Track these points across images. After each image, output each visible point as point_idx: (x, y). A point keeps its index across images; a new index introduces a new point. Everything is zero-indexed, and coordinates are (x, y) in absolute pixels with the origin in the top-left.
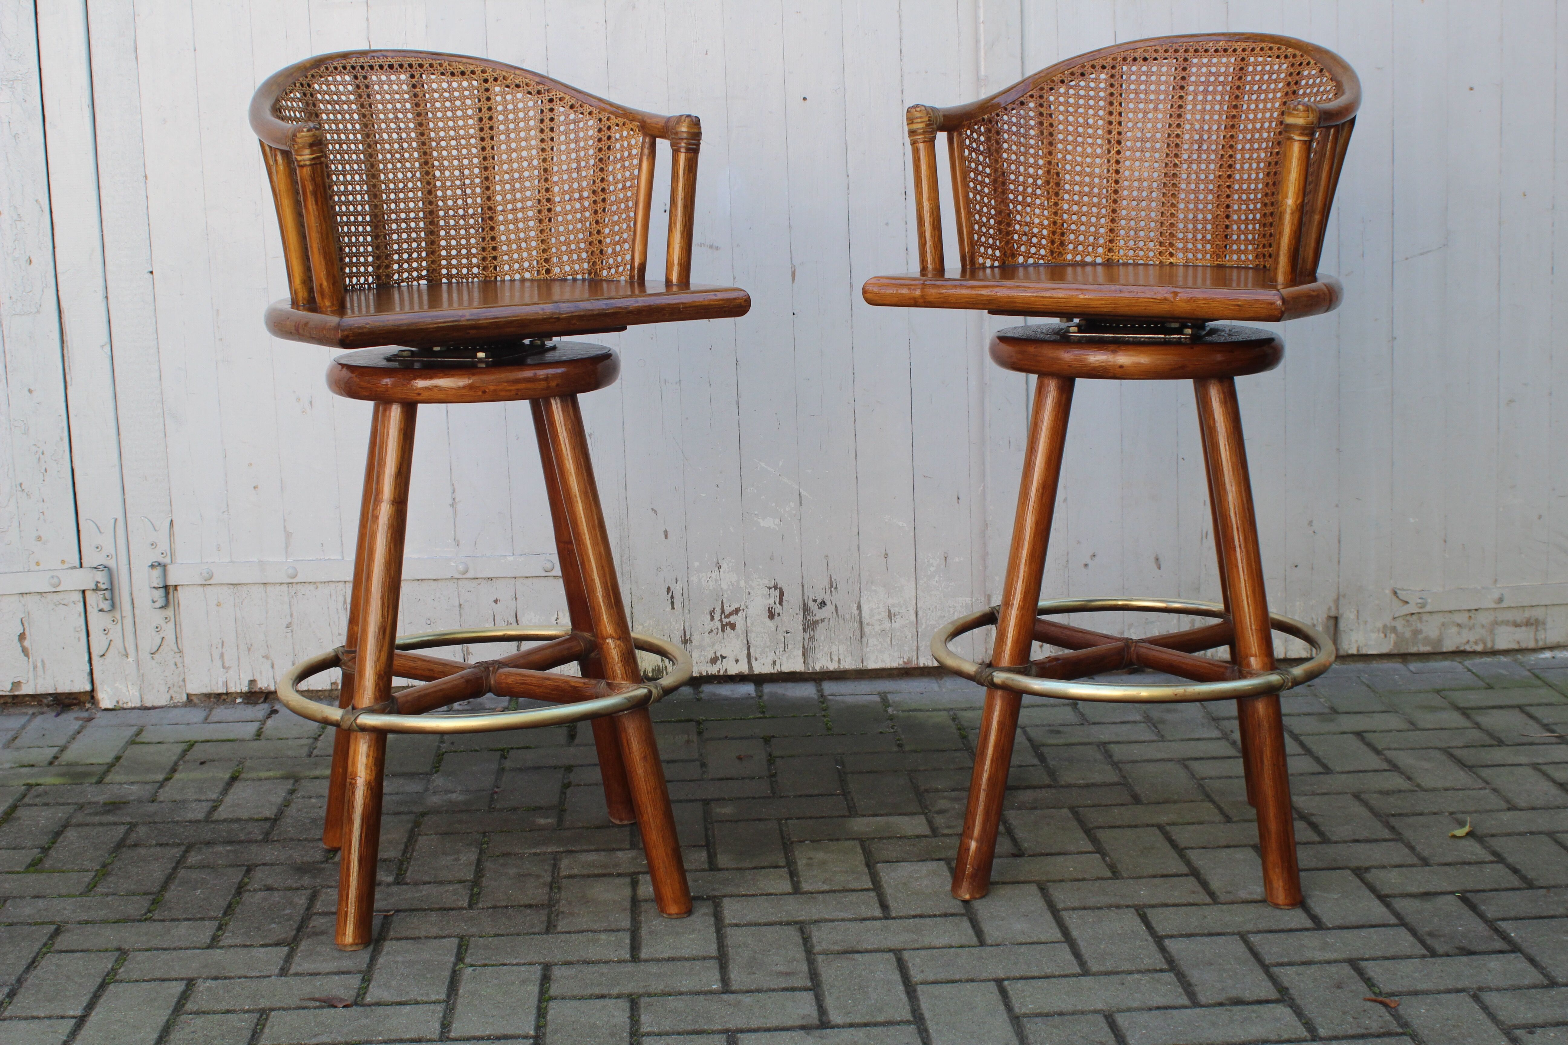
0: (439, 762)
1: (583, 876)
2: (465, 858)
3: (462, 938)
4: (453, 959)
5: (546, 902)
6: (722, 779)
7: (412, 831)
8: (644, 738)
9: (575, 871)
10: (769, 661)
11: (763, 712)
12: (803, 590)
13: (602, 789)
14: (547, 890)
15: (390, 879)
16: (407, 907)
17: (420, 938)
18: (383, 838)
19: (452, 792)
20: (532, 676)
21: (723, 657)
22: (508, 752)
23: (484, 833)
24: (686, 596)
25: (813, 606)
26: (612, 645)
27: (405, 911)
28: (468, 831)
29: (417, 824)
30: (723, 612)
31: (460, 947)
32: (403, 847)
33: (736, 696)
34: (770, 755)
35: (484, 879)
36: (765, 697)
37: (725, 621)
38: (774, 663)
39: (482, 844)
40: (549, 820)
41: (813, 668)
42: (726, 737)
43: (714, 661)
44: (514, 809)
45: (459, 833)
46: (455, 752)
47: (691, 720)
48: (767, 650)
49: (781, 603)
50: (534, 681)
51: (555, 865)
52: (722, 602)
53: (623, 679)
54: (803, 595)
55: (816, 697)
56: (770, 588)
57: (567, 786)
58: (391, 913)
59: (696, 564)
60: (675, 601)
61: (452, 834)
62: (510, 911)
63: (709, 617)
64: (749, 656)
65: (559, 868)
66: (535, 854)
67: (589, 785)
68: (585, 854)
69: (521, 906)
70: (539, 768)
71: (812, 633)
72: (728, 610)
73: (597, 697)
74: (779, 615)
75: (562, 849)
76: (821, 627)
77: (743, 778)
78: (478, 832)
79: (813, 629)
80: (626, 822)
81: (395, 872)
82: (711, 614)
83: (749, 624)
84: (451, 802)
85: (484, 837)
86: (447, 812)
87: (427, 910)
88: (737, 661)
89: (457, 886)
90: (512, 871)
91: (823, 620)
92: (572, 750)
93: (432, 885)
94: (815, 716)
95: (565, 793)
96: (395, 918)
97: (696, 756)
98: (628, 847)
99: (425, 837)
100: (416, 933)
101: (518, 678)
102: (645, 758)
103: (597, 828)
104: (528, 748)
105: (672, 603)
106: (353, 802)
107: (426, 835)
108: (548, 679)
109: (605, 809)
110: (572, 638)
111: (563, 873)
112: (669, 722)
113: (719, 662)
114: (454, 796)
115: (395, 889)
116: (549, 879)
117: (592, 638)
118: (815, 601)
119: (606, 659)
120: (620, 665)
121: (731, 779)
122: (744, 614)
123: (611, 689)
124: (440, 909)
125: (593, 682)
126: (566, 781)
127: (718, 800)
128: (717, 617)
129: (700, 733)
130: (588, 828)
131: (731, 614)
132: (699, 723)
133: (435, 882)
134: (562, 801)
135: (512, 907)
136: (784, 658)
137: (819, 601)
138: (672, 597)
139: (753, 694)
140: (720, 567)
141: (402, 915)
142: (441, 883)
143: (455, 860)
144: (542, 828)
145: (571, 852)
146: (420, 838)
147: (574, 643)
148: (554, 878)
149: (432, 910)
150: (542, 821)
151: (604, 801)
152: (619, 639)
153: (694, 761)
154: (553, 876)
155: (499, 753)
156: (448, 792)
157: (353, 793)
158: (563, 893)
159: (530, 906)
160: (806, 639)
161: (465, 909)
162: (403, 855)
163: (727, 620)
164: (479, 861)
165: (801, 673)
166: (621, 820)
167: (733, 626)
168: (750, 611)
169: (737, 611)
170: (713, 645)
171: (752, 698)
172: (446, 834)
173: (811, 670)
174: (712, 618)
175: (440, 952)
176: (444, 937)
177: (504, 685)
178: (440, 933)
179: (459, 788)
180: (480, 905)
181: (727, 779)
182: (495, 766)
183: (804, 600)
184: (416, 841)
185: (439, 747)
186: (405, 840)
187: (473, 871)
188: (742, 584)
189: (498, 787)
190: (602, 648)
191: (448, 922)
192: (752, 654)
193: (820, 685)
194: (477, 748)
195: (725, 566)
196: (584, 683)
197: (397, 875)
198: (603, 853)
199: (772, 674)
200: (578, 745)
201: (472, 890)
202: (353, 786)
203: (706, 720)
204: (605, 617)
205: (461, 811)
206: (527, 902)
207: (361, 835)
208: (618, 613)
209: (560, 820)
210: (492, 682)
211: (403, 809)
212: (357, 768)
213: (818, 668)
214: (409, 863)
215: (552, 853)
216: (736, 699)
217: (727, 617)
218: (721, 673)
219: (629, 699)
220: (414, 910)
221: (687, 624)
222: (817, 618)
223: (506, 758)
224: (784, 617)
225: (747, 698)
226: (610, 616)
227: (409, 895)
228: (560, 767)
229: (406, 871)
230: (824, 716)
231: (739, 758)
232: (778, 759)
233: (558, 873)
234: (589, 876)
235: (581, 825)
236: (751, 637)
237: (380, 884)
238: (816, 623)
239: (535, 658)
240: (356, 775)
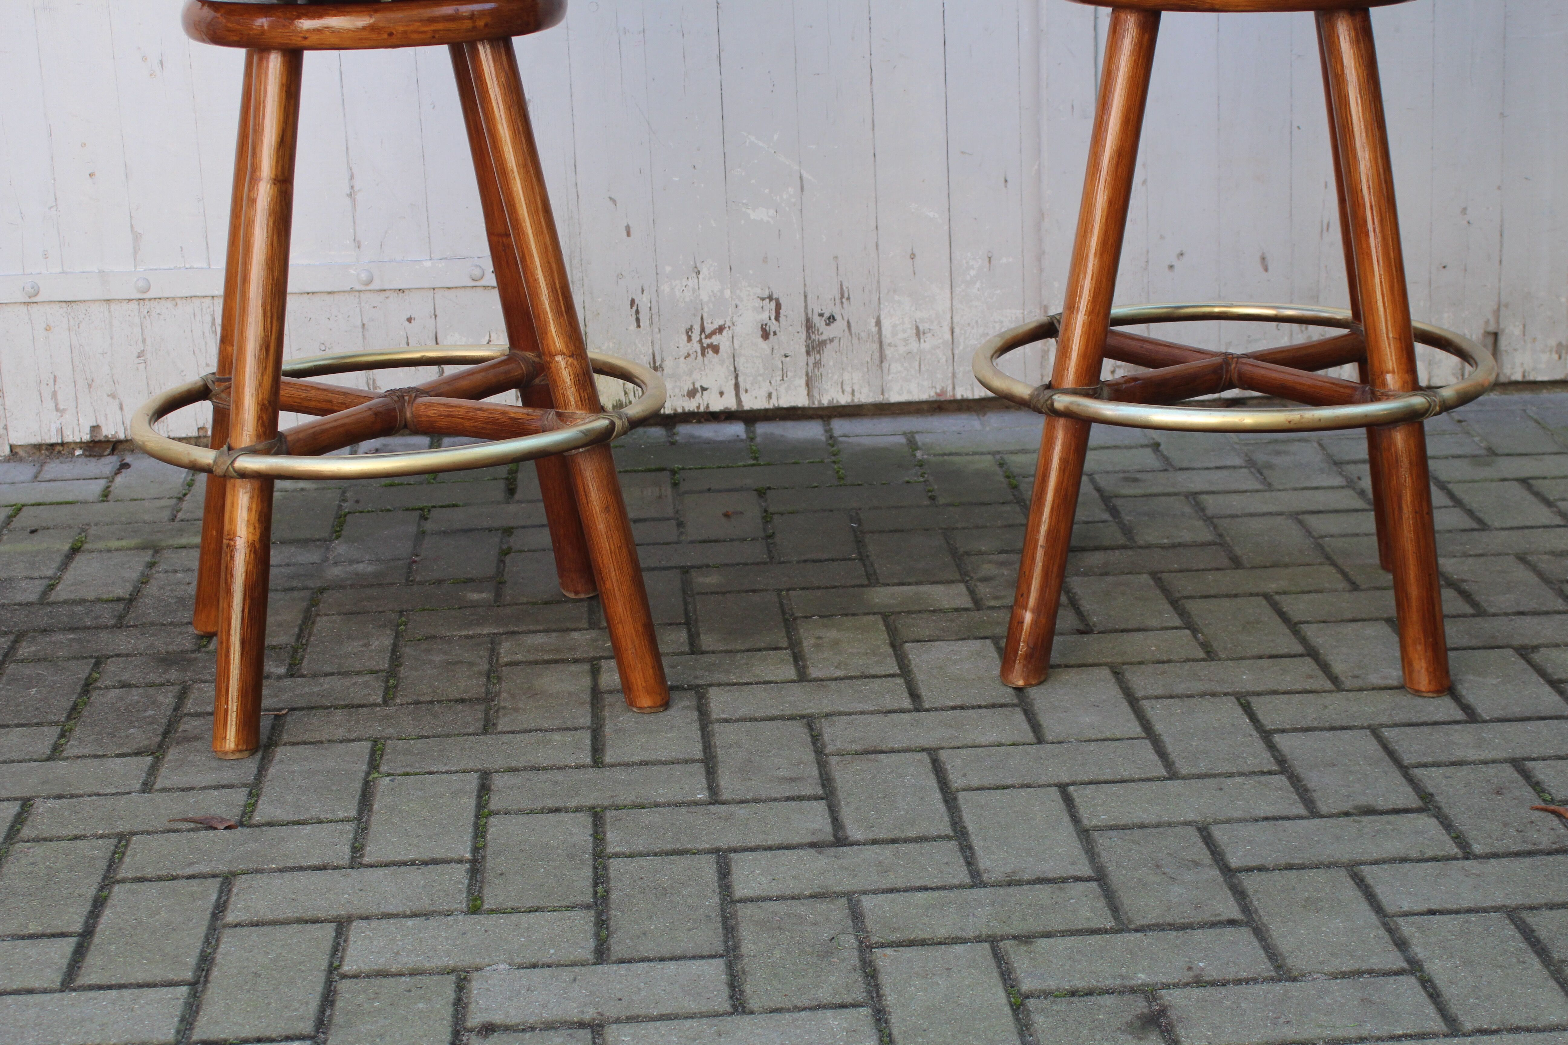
0: (341, 525)
1: (529, 663)
2: (377, 643)
3: (375, 741)
4: (365, 767)
5: (483, 695)
6: (704, 542)
7: (308, 610)
8: (605, 485)
9: (519, 657)
10: (763, 393)
11: (756, 458)
12: (806, 301)
13: (552, 555)
14: (483, 680)
15: (282, 670)
16: (303, 705)
17: (322, 742)
18: (270, 619)
19: (358, 562)
20: (460, 406)
21: (704, 389)
22: (429, 511)
23: (401, 612)
24: (654, 310)
25: (819, 323)
26: (563, 364)
27: (301, 709)
28: (380, 609)
29: (314, 602)
30: (703, 330)
31: (373, 752)
32: (296, 630)
33: (720, 438)
34: (766, 511)
35: (402, 668)
36: (758, 440)
37: (706, 342)
38: (770, 396)
39: (399, 625)
40: (484, 595)
41: (820, 401)
42: (709, 490)
43: (692, 394)
44: (439, 582)
45: (369, 612)
46: (361, 512)
47: (664, 470)
48: (760, 378)
49: (777, 318)
50: (462, 412)
51: (493, 650)
52: (702, 318)
53: (577, 407)
54: (806, 307)
55: (823, 438)
56: (763, 299)
57: (507, 552)
58: (284, 712)
59: (668, 269)
60: (641, 316)
61: (359, 613)
62: (437, 707)
63: (685, 338)
64: (737, 386)
65: (498, 654)
66: (467, 637)
67: (535, 551)
68: (531, 635)
69: (450, 701)
70: (469, 530)
71: (818, 357)
72: (709, 329)
73: (543, 431)
74: (775, 334)
75: (501, 630)
76: (829, 349)
77: (732, 540)
78: (393, 611)
79: (819, 352)
80: (582, 596)
81: (287, 662)
82: (687, 333)
83: (736, 346)
84: (357, 574)
85: (401, 617)
86: (352, 586)
87: (331, 707)
88: (721, 394)
89: (367, 678)
90: (438, 658)
91: (832, 340)
92: (512, 508)
93: (335, 677)
94: (822, 462)
95: (503, 562)
96: (288, 719)
97: (670, 512)
98: (586, 626)
99: (325, 619)
100: (317, 736)
101: (442, 409)
102: (607, 509)
103: (546, 603)
104: (454, 506)
105: (638, 320)
106: (232, 569)
107: (326, 615)
108: (481, 410)
109: (556, 580)
110: (510, 359)
111: (504, 659)
112: (635, 471)
113: (698, 395)
114: (360, 567)
115: (287, 682)
116: (486, 667)
117: (537, 360)
118: (821, 315)
119: (555, 383)
120: (573, 389)
121: (716, 541)
122: (730, 333)
123: (562, 420)
124: (346, 706)
125: (539, 412)
126: (505, 546)
127: (699, 567)
128: (695, 336)
129: (675, 485)
130: (534, 604)
131: (713, 333)
132: (673, 472)
133: (339, 673)
134: (500, 572)
135: (438, 702)
136: (782, 389)
137: (827, 315)
138: (637, 312)
139: (743, 435)
140: (698, 273)
141: (297, 714)
142: (346, 674)
143: (364, 645)
144: (474, 605)
145: (513, 633)
146: (318, 619)
147: (513, 366)
148: (492, 666)
149: (336, 707)
150: (475, 596)
151: (554, 570)
152: (572, 356)
153: (668, 519)
154: (490, 662)
155: (417, 513)
156: (352, 562)
157: (232, 557)
158: (503, 684)
159: (462, 701)
160: (811, 365)
161: (379, 705)
162: (297, 640)
163: (708, 341)
164: (395, 648)
165: (803, 409)
166: (576, 593)
167: (716, 349)
168: (738, 329)
169: (721, 329)
170: (690, 373)
171: (742, 440)
172: (352, 613)
173: (816, 405)
174: (689, 339)
175: (347, 759)
176: (353, 741)
177: (423, 419)
178: (348, 736)
179: (367, 557)
180: (398, 701)
181: (711, 541)
182: (412, 529)
183: (807, 314)
184: (313, 623)
185: (340, 507)
186: (299, 622)
187: (388, 659)
188: (727, 293)
189: (417, 555)
190: (549, 368)
191: (358, 722)
192: (741, 384)
193: (829, 424)
194: (389, 507)
195: (704, 271)
196: (528, 414)
197: (290, 665)
198: (554, 635)
199: (766, 410)
200: (518, 502)
201: (388, 681)
202: (232, 549)
203: (683, 469)
204: (553, 329)
205: (370, 585)
206: (458, 696)
207: (243, 611)
208: (570, 324)
209: (498, 595)
210: (408, 415)
211: (295, 583)
212: (236, 526)
213: (825, 402)
214: (305, 650)
215: (488, 635)
216: (721, 442)
217: (709, 336)
218: (702, 409)
219: (586, 433)
220: (312, 708)
221: (657, 348)
222: (824, 337)
223: (426, 519)
224: (782, 336)
225: (735, 441)
226: (559, 326)
227: (306, 690)
228: (497, 530)
229: (302, 659)
230: (834, 462)
231: (727, 515)
232: (776, 516)
233: (497, 660)
234: (536, 663)
235: (525, 600)
236: (741, 362)
237: (268, 677)
238: (823, 343)
239: (464, 384)
240: (235, 534)
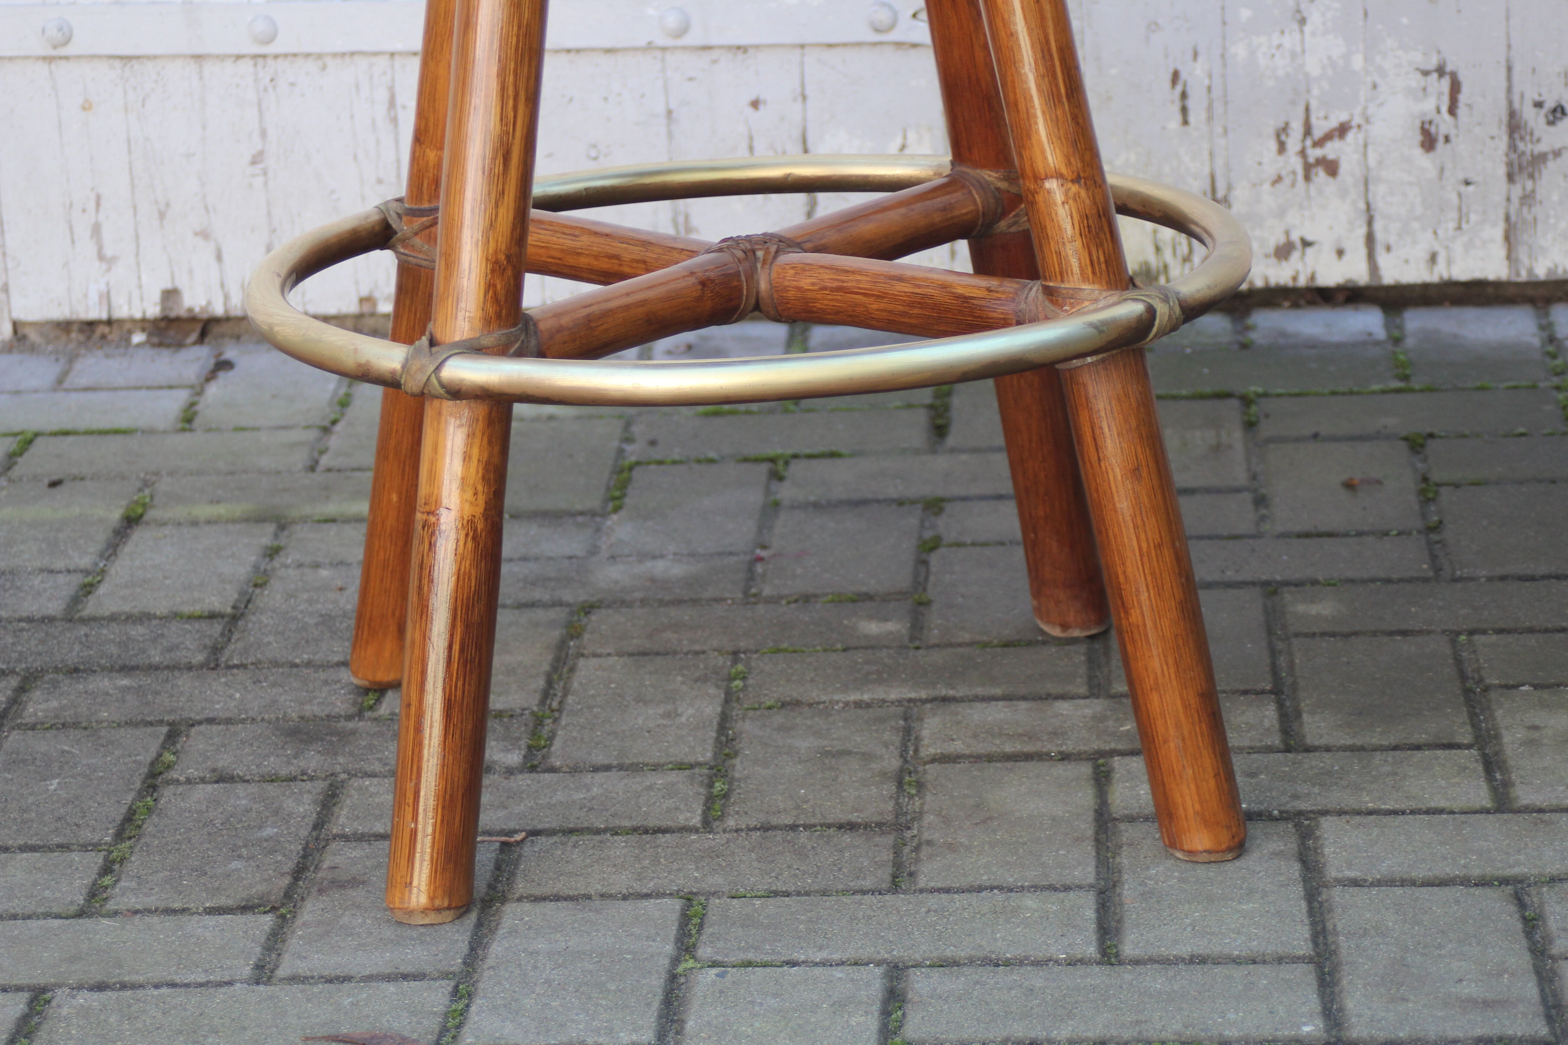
0: (623, 485)
1: (977, 758)
2: (691, 711)
3: (689, 899)
4: (670, 948)
5: (890, 818)
6: (1307, 535)
7: (562, 645)
8: (1133, 423)
9: (958, 747)
10: (1420, 252)
11: (1405, 378)
12: (1509, 78)
13: (1019, 553)
14: (890, 788)
15: (514, 758)
16: (555, 825)
17: (589, 897)
18: (498, 661)
19: (654, 557)
20: (859, 272)
21: (1306, 244)
22: (787, 463)
23: (735, 653)
24: (1217, 92)
25: (1534, 119)
26: (1059, 196)
27: (551, 833)
28: (697, 647)
29: (573, 631)
30: (1308, 131)
31: (685, 919)
32: (541, 683)
33: (1336, 338)
34: (1425, 479)
35: (737, 761)
36: (1410, 342)
37: (1314, 154)
38: (1433, 258)
39: (731, 679)
40: (890, 626)
41: (1530, 271)
42: (1316, 436)
43: (1283, 252)
44: (806, 599)
45: (675, 653)
46: (660, 463)
47: (1228, 395)
48: (1416, 225)
49: (1452, 110)
50: (864, 283)
51: (907, 731)
52: (1307, 110)
53: (1084, 278)
54: (1509, 90)
55: (1536, 342)
56: (1426, 73)
57: (931, 545)
58: (518, 837)
59: (1245, 14)
60: (1191, 104)
61: (657, 654)
62: (803, 837)
63: (1273, 145)
64: (1370, 239)
65: (918, 739)
66: (859, 705)
67: (985, 544)
68: (979, 706)
69: (829, 826)
70: (863, 503)
71: (1529, 185)
72: (1320, 128)
73: (1019, 323)
74: (1447, 139)
75: (923, 694)
76: (1551, 170)
77: (1360, 534)
78: (719, 651)
79: (1531, 176)
80: (1076, 633)
81: (523, 743)
82: (1278, 136)
83: (1372, 162)
84: (653, 580)
85: (735, 662)
86: (643, 602)
87: (605, 831)
88: (1340, 253)
89: (673, 777)
90: (805, 744)
91: (1557, 154)
92: (941, 462)
93: (613, 774)
94: (1534, 387)
95: (925, 563)
96: (527, 850)
97: (1241, 477)
98: (1083, 690)
99: (594, 662)
100: (579, 886)
101: (827, 276)
102: (1135, 472)
103: (1007, 645)
104: (833, 455)
105: (1184, 110)
106: (431, 568)
107: (595, 655)
108: (900, 279)
109: (1025, 601)
110: (953, 183)
111: (928, 750)
112: (1174, 398)
113: (1296, 255)
114: (659, 567)
115: (524, 781)
116: (894, 763)
117: (1003, 185)
118: (1539, 105)
119: (1043, 228)
120: (1078, 244)
121: (1330, 535)
122: (1361, 136)
123: (1054, 303)
124: (635, 830)
125: (1010, 286)
126: (928, 534)
127: (1298, 584)
128: (1294, 143)
129: (1250, 425)
130: (985, 645)
131: (1328, 137)
132: (1246, 401)
133: (621, 767)
134: (920, 582)
135: (806, 827)
136: (1458, 247)
137: (1550, 104)
138: (1184, 96)
139: (1380, 333)
140: (1303, 21)
141: (543, 841)
142: (635, 768)
143: (667, 715)
144: (872, 645)
145: (945, 700)
146: (581, 662)
147: (957, 196)
148: (906, 761)
149: (615, 832)
150: (873, 628)
151: (1022, 582)
152: (1076, 180)
153: (1238, 490)
154: (903, 755)
155: (765, 467)
156: (643, 556)
157: (432, 546)
158: (929, 798)
159: (851, 827)
160: (1515, 201)
161: (695, 830)
162: (542, 702)
163: (1318, 153)
164: (724, 720)
165: (1497, 285)
166: (1065, 626)
167: (1332, 168)
168: (1377, 130)
169: (1342, 130)
170: (1282, 212)
171: (1377, 343)
172: (644, 654)
173: (1523, 277)
174: (1282, 147)
175: (636, 930)
176: (647, 896)
177: (791, 294)
178: (637, 887)
179: (672, 548)
180: (731, 823)
181: (1320, 535)
182: (755, 497)
183: (1510, 103)
184: (572, 670)
185: (621, 452)
186: (546, 667)
187: (711, 742)
188: (1358, 62)
189: (764, 547)
190: (1033, 204)
191: (656, 860)
192: (1379, 235)
193: (1547, 314)
194: (712, 455)
195: (1315, 18)
196: (989, 290)
197: (529, 747)
198: (1023, 705)
199: (1426, 286)
200: (953, 450)
201: (711, 785)
202: (431, 529)
203: (1265, 395)
204: (1042, 128)
205: (678, 602)
206: (844, 818)
207: (450, 647)
208: (1075, 118)
209: (917, 627)
210: (763, 286)
211: (538, 594)
212: (440, 488)
213: (1541, 272)
214: (556, 720)
215: (900, 702)
216: (1339, 346)
217: (1319, 143)
218: (1302, 282)
219: (1099, 328)
220: (571, 831)
221: (1219, 162)
222: (1542, 148)
223: (781, 479)
224: (1461, 145)
225: (1364, 344)
226: (1054, 122)
227: (560, 796)
228: (913, 502)
229: (551, 738)
230: (1558, 388)
231: (1349, 486)
232: (1444, 490)
233: (916, 751)
234: (990, 758)
235: (967, 637)
236: (1379, 192)
237: (489, 770)
238: (1540, 159)
239: (867, 229)
240: (438, 503)
